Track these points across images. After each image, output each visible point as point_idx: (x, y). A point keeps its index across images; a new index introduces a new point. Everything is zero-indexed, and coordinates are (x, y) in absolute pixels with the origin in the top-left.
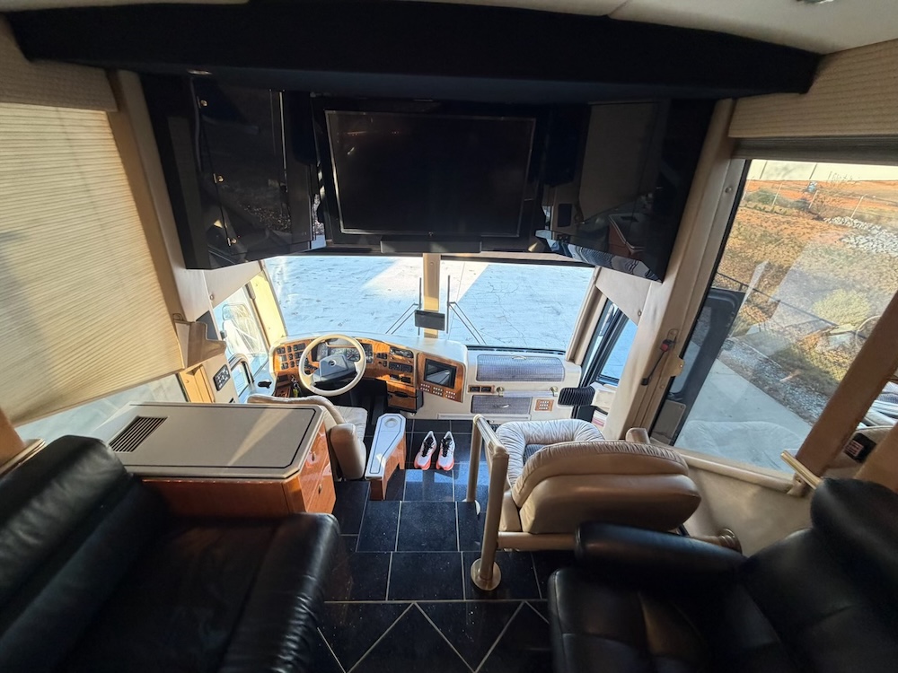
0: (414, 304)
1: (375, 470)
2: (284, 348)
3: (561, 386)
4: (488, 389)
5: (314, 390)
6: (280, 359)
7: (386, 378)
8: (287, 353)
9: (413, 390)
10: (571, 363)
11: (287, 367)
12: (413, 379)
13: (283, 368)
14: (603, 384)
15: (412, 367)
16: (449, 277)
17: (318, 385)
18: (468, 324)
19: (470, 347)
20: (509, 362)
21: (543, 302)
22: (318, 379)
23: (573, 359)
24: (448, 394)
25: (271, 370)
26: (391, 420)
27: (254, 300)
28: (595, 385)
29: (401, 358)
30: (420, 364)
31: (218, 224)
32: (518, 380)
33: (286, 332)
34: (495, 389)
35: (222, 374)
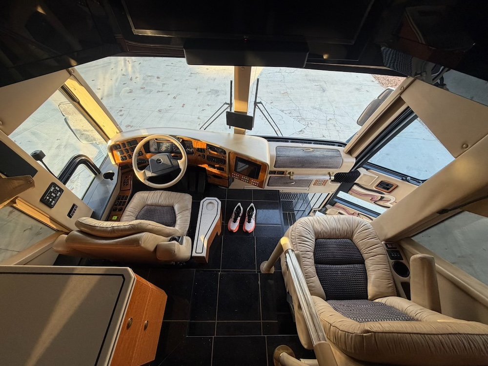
0: (226, 104)
1: (199, 250)
2: (119, 145)
3: (337, 171)
4: (283, 173)
5: (148, 183)
6: (117, 154)
7: (205, 166)
8: (122, 148)
9: (226, 175)
10: (349, 156)
11: (127, 159)
12: (227, 168)
13: (123, 159)
14: (367, 169)
15: (225, 161)
16: (258, 80)
17: (150, 179)
18: (270, 120)
19: (270, 139)
20: (301, 154)
21: (314, 81)
22: (149, 174)
23: (350, 152)
24: (253, 182)
25: (113, 163)
26: (210, 203)
27: (79, 103)
28: (362, 170)
29: (216, 153)
30: (231, 161)
31: (40, 10)
32: (306, 167)
33: (119, 129)
34: (287, 173)
35: (51, 192)
